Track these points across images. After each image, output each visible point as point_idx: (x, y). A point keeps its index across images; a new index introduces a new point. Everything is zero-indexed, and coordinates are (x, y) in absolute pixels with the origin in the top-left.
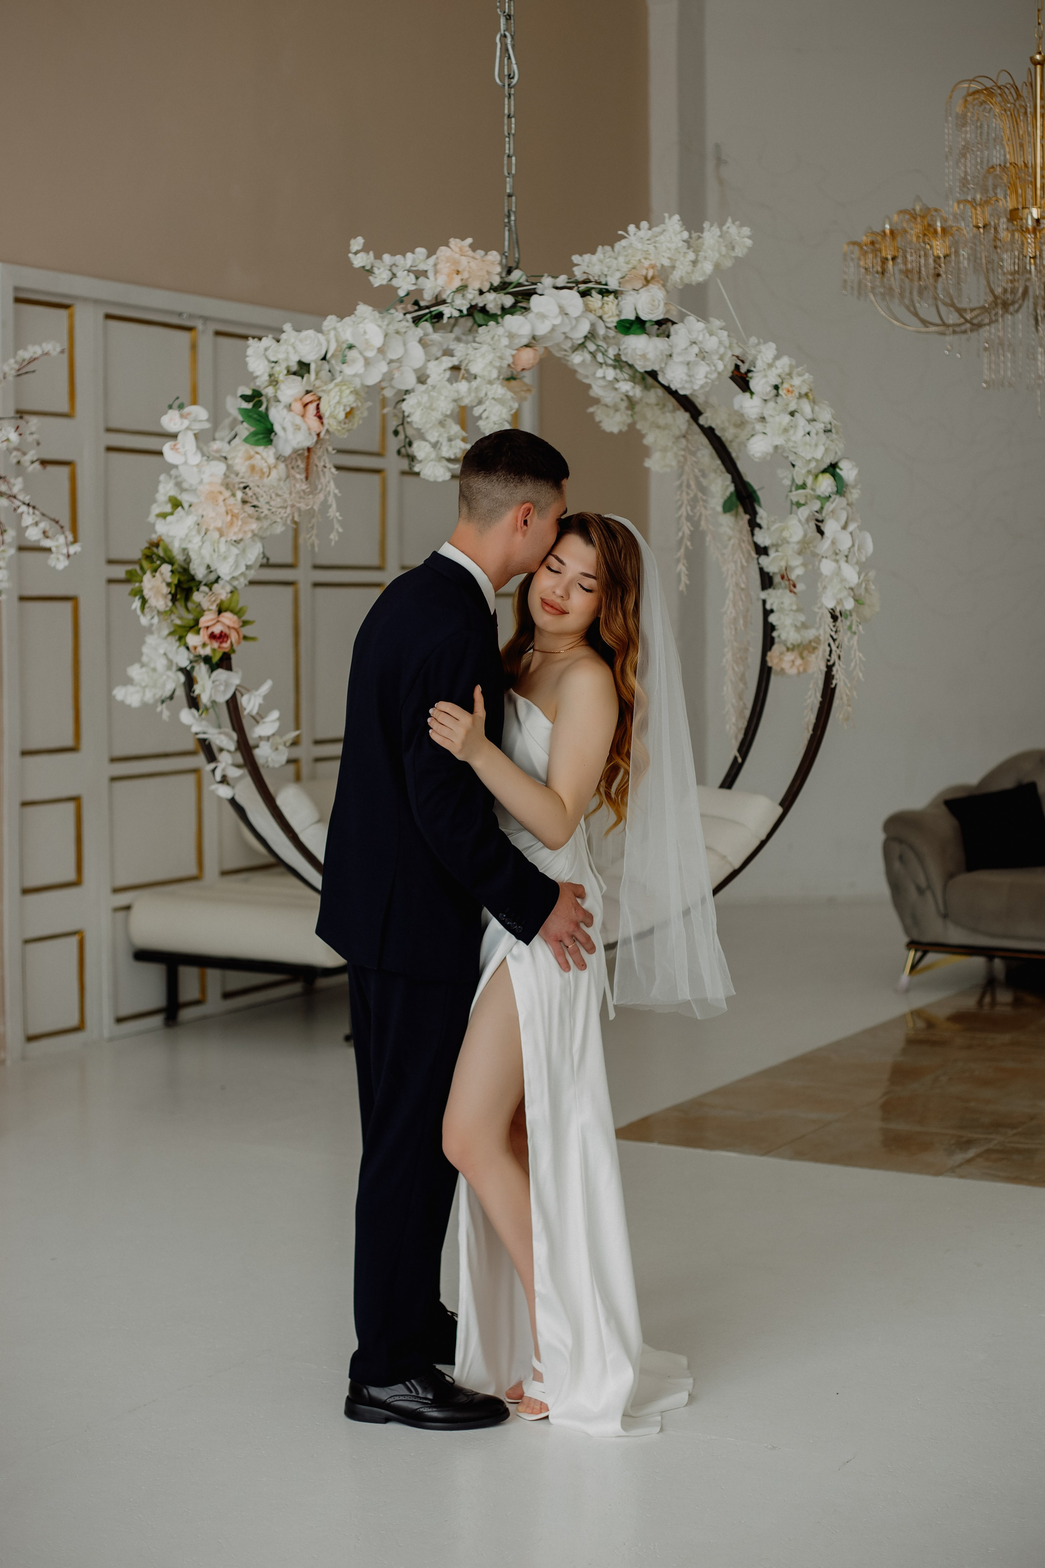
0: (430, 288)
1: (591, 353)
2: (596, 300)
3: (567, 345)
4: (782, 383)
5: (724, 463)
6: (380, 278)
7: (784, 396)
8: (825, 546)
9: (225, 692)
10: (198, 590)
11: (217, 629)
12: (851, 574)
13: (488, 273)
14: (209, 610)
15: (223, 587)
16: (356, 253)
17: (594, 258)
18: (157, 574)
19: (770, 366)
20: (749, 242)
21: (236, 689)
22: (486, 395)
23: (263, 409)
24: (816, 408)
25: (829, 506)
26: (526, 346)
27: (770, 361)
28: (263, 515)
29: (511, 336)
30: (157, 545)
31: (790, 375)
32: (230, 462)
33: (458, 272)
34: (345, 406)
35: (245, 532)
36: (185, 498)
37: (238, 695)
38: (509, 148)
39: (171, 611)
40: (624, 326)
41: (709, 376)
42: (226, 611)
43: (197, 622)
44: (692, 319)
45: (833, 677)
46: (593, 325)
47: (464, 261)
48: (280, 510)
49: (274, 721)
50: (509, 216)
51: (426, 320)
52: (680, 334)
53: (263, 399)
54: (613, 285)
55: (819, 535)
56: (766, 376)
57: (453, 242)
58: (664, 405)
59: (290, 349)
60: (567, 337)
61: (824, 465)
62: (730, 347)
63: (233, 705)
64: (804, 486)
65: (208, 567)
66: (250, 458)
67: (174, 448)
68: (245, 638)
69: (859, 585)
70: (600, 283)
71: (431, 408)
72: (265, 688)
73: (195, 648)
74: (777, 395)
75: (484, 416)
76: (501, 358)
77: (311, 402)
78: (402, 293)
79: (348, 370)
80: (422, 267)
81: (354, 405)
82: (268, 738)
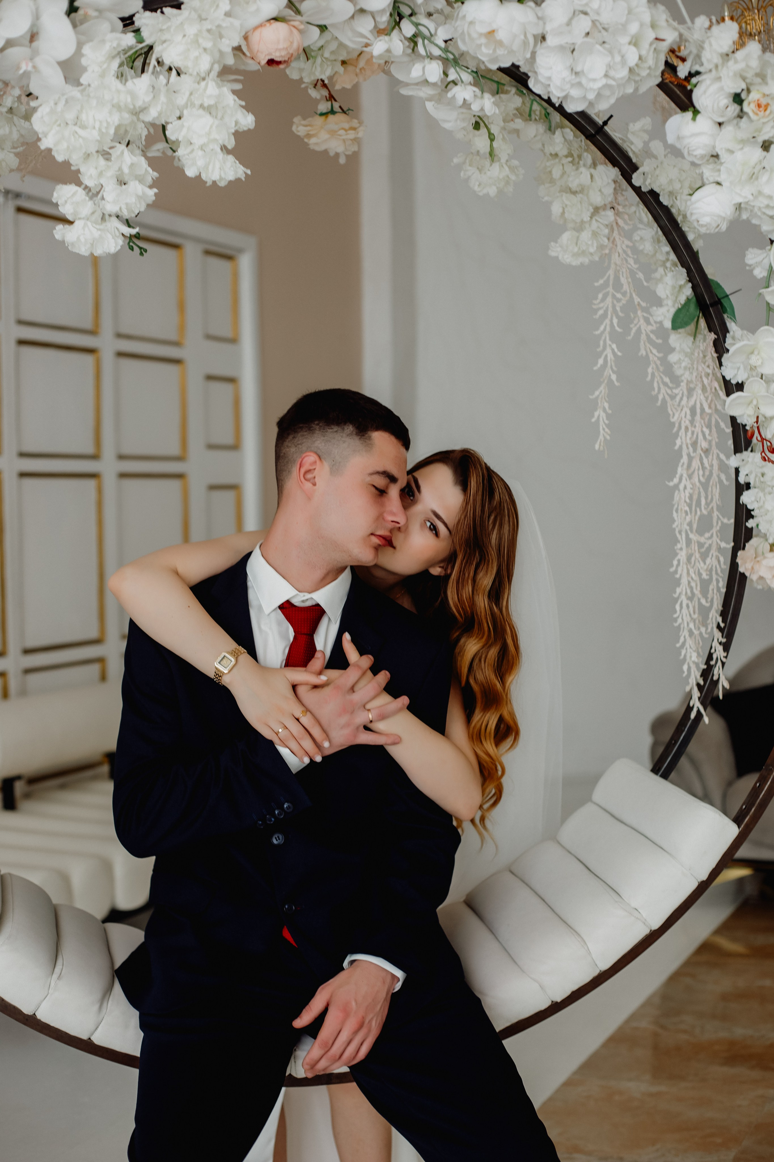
1: (407, 38)
4: (749, 91)
7: (751, 114)
19: (727, 60)
22: (191, 101)
27: (726, 52)
31: (761, 76)
41: (612, 73)
56: (719, 80)
62: (655, 26)
74: (741, 113)
75: (186, 138)
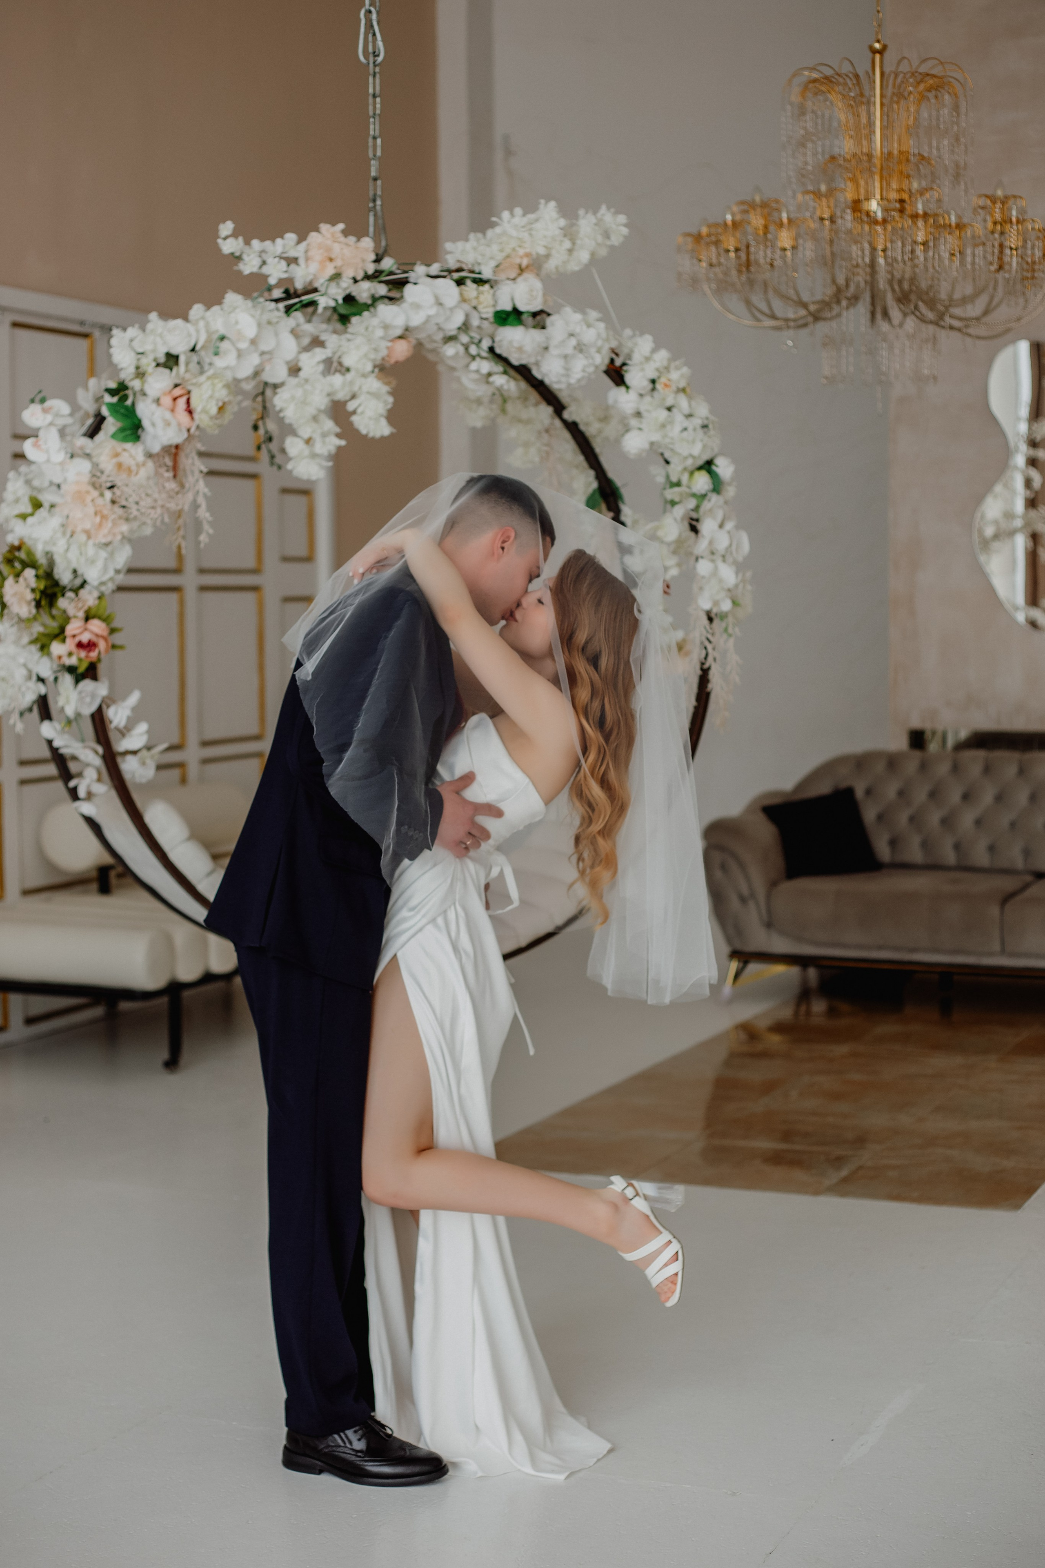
0: (301, 277)
1: (463, 345)
2: (471, 288)
3: (439, 337)
4: (660, 377)
5: (587, 459)
6: (249, 266)
7: (662, 390)
8: (702, 546)
9: (91, 704)
10: (63, 595)
11: (85, 638)
12: (728, 575)
13: (363, 261)
14: (75, 617)
15: (90, 593)
16: (225, 239)
17: (469, 246)
18: (21, 579)
19: (647, 359)
20: (625, 231)
21: (102, 702)
22: (360, 388)
23: (129, 402)
24: (693, 403)
25: (706, 505)
26: (400, 337)
27: (647, 354)
28: (132, 516)
29: (386, 327)
30: (19, 548)
31: (667, 369)
32: (95, 460)
33: (331, 260)
34: (218, 400)
35: (114, 535)
36: (46, 498)
37: (104, 707)
38: (374, 128)
39: (35, 618)
40: (501, 318)
41: (587, 369)
42: (94, 617)
43: (62, 630)
44: (568, 310)
45: (708, 681)
46: (467, 316)
47: (337, 247)
48: (150, 511)
49: (141, 735)
50: (374, 201)
51: (296, 310)
52: (557, 326)
53: (129, 392)
54: (487, 274)
55: (693, 534)
56: (643, 370)
57: (324, 227)
58: (526, 399)
59: (158, 339)
60: (440, 329)
61: (700, 462)
62: (607, 340)
63: (99, 719)
64: (678, 484)
65: (75, 571)
66: (117, 455)
67: (35, 445)
68: (114, 647)
69: (736, 586)
70: (472, 272)
71: (304, 403)
72: (134, 698)
73: (60, 657)
74: (654, 389)
75: (359, 411)
76: (376, 350)
77: (181, 396)
78: (272, 281)
79: (220, 363)
80: (292, 254)
81: (226, 400)
82: (134, 753)
